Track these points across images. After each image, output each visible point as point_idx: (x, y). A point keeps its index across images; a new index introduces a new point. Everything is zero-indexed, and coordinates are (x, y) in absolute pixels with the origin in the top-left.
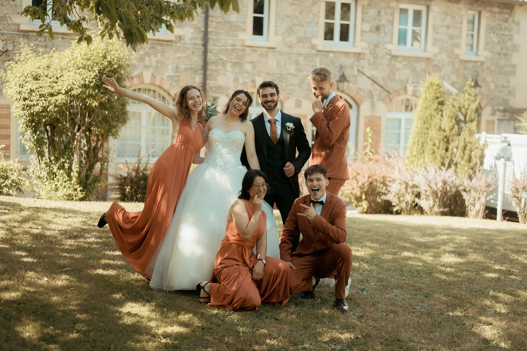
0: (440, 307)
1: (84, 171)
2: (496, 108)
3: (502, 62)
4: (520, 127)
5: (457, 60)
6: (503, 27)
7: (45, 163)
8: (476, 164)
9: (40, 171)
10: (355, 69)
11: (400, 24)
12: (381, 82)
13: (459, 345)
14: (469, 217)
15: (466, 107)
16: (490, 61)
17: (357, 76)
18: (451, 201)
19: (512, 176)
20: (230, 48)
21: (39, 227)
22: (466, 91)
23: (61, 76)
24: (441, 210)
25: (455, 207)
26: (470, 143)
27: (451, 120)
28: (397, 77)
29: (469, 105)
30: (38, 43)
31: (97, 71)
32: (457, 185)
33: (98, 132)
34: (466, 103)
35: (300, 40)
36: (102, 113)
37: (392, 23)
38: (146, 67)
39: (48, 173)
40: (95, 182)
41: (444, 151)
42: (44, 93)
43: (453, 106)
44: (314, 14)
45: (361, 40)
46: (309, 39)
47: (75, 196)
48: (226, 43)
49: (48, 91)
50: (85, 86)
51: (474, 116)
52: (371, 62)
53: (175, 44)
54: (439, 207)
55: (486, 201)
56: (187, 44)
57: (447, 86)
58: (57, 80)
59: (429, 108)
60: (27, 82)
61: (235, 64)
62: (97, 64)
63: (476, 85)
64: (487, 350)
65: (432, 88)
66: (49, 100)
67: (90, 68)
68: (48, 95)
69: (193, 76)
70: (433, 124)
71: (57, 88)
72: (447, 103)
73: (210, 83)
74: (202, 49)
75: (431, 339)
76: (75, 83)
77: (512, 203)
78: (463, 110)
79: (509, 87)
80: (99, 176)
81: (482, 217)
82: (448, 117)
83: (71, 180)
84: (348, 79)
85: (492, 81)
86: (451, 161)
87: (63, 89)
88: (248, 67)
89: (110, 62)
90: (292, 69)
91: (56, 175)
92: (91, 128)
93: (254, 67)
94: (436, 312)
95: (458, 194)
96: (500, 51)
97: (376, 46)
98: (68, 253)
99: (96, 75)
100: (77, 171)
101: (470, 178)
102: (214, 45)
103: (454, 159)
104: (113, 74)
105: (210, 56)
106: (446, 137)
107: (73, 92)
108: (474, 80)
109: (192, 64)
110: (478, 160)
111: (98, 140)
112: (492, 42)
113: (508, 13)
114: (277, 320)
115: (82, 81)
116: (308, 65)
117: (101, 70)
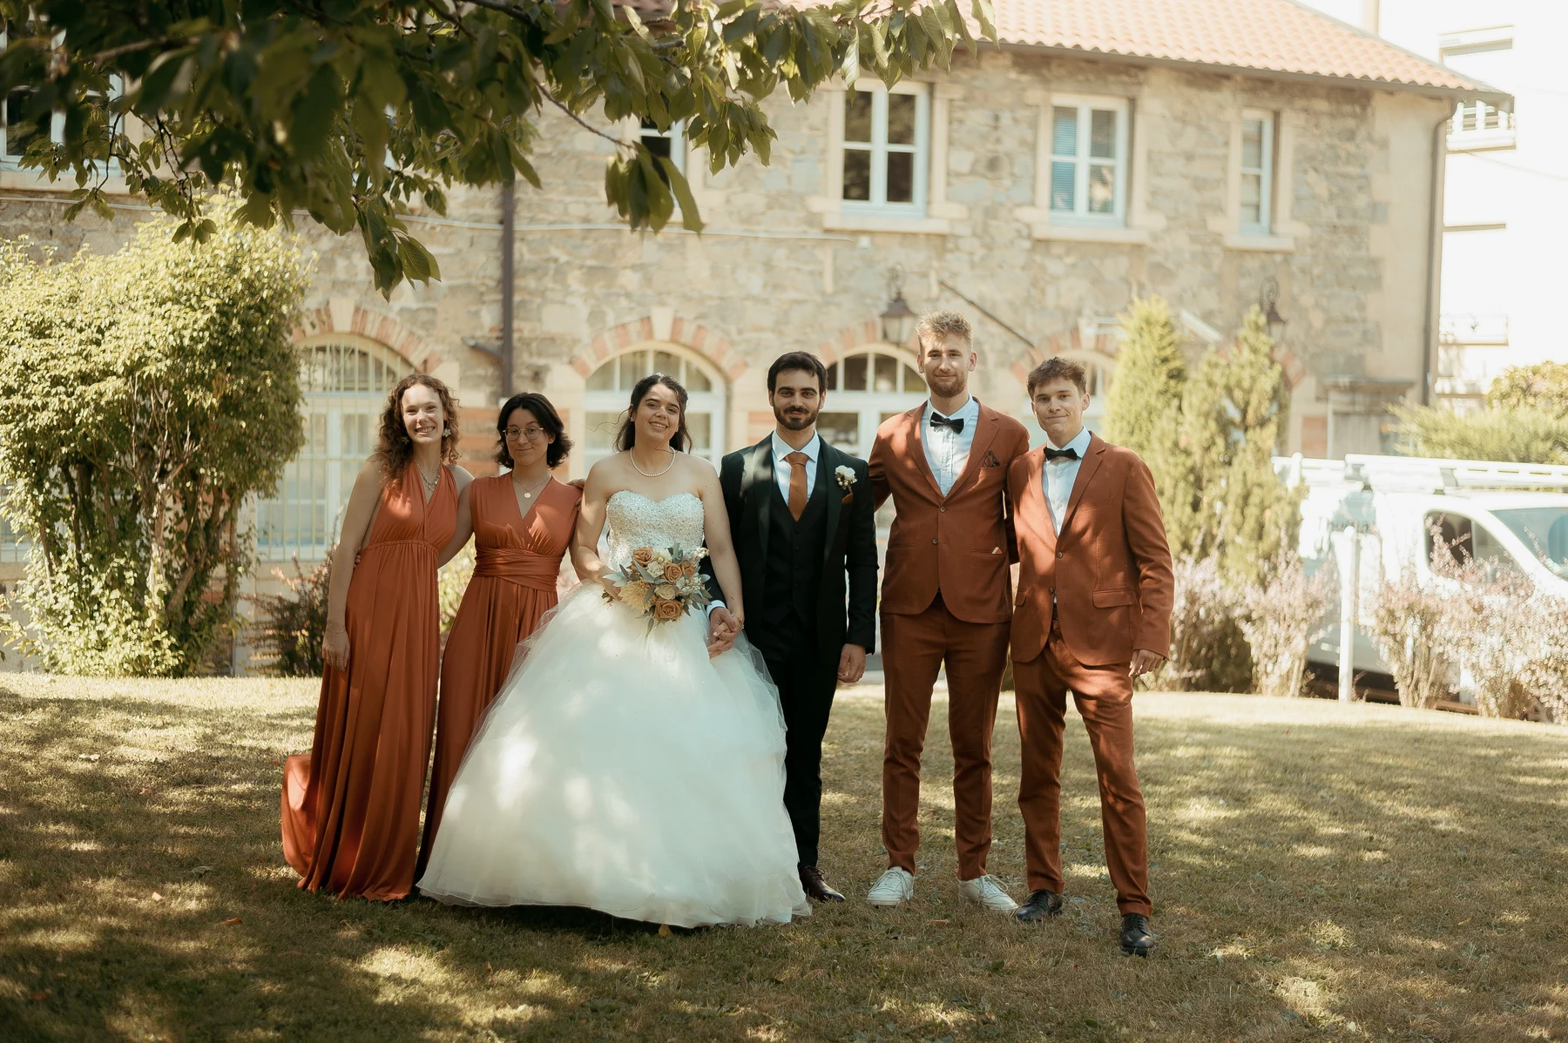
0: (1191, 939)
1: (180, 591)
2: (1329, 381)
3: (1344, 251)
4: (1396, 434)
5: (1216, 249)
6: (1343, 154)
7: (67, 572)
8: (1278, 544)
9: (52, 595)
10: (933, 279)
11: (1054, 152)
12: (1005, 315)
13: (1242, 1032)
14: (1261, 692)
15: (1246, 384)
16: (1309, 251)
17: (938, 299)
18: (1210, 648)
19: (1377, 576)
20: (577, 226)
21: (93, 757)
22: (1246, 339)
23: (111, 324)
24: (1185, 674)
25: (1224, 665)
26: (1260, 485)
27: (1207, 422)
28: (1051, 301)
29: (1253, 379)
30: (27, 223)
31: (214, 309)
32: (1227, 603)
33: (219, 478)
34: (1246, 375)
35: (774, 202)
36: (231, 426)
37: (1033, 147)
38: (340, 286)
39: (77, 599)
40: (211, 621)
41: (1188, 509)
42: (64, 374)
43: (1211, 384)
44: (812, 128)
45: (948, 198)
46: (802, 198)
47: (157, 663)
48: (566, 212)
49: (76, 368)
50: (180, 352)
51: (1267, 409)
52: (977, 258)
53: (422, 219)
54: (1180, 666)
55: (1308, 646)
56: (455, 219)
57: (1192, 323)
58: (100, 337)
59: (1142, 390)
60: (13, 343)
61: (592, 273)
62: (213, 287)
63: (1273, 316)
64: (1312, 1041)
65: (1150, 332)
66: (77, 392)
67: (194, 300)
68: (75, 380)
69: (473, 308)
70: (1155, 434)
71: (99, 358)
72: (1192, 374)
73: (523, 327)
74: (498, 231)
75: (1172, 1018)
76: (152, 343)
77: (1378, 651)
78: (1238, 394)
79: (1364, 321)
80: (222, 605)
81: (1297, 693)
82: (1198, 416)
83: (142, 618)
84: (914, 309)
85: (1317, 305)
86: (1209, 538)
87: (120, 362)
88: (630, 280)
89: (248, 283)
90: (755, 282)
91: (99, 604)
92: (197, 468)
93: (648, 281)
94: (1184, 952)
95: (1229, 630)
96: (1336, 221)
97: (991, 213)
98: (192, 825)
99: (212, 319)
100: (160, 593)
101: (1263, 583)
102: (532, 220)
103: (1215, 531)
104: (258, 315)
105: (521, 250)
106: (1192, 470)
107: (146, 369)
108: (1267, 307)
109: (469, 276)
110: (1283, 534)
111: (219, 501)
112: (1314, 197)
113: (1354, 116)
114: (778, 982)
115: (171, 338)
116: (798, 269)
117: (224, 304)
